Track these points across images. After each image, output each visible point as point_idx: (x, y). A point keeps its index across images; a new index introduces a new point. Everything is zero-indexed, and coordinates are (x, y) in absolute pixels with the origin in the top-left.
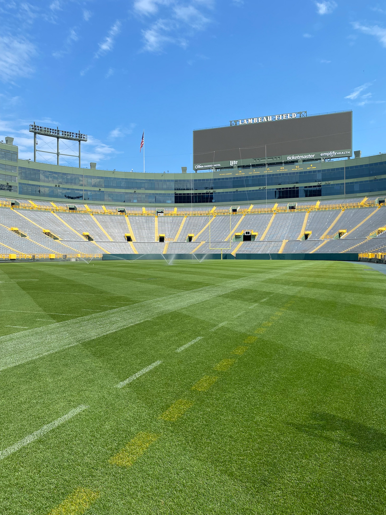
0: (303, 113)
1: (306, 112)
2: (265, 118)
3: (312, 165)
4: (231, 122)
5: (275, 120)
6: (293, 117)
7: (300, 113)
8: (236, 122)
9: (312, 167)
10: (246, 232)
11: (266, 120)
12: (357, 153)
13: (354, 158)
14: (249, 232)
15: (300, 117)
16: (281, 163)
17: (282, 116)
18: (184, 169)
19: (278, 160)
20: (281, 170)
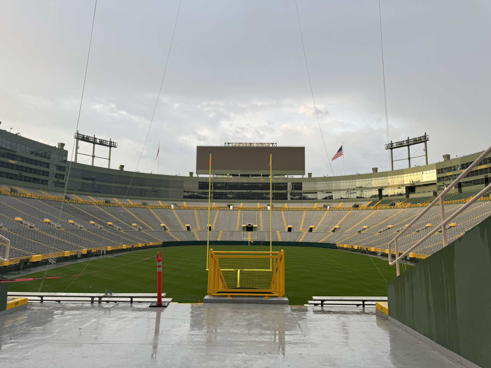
0: (275, 144)
1: (276, 144)
2: (249, 144)
3: (281, 179)
4: (225, 143)
5: (256, 146)
6: (268, 146)
7: (273, 144)
8: (229, 143)
9: (282, 180)
10: (249, 225)
11: (250, 146)
12: (310, 175)
13: (308, 177)
14: (250, 225)
15: (273, 146)
16: (260, 176)
17: (261, 144)
18: (191, 174)
19: (257, 173)
20: (261, 180)
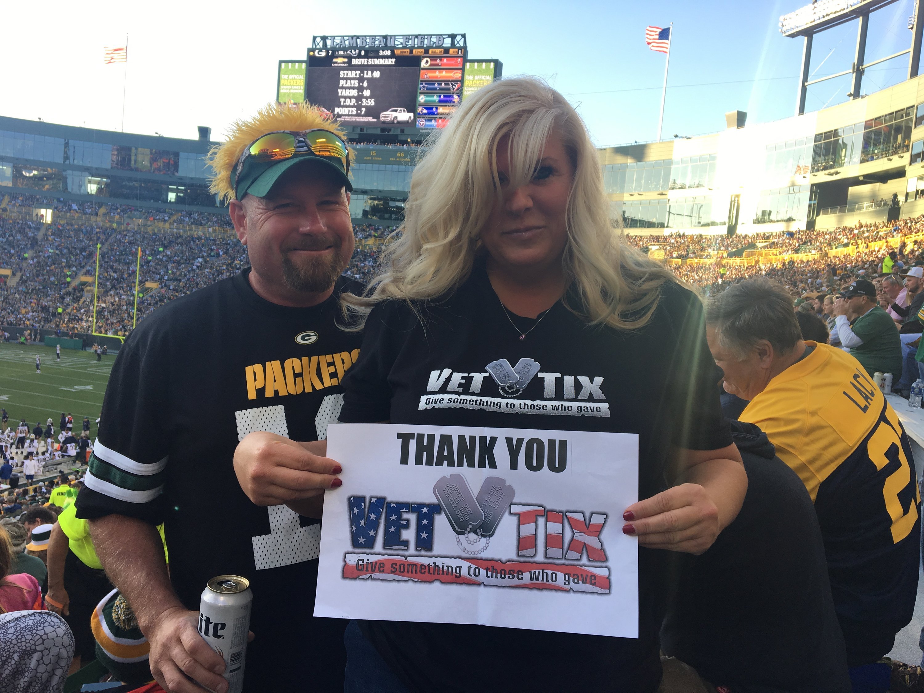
0: (458, 38)
2: (382, 38)
7: (453, 37)
8: (324, 38)
11: (383, 45)
15: (452, 43)
17: (417, 39)
18: (205, 132)
20: (399, 157)
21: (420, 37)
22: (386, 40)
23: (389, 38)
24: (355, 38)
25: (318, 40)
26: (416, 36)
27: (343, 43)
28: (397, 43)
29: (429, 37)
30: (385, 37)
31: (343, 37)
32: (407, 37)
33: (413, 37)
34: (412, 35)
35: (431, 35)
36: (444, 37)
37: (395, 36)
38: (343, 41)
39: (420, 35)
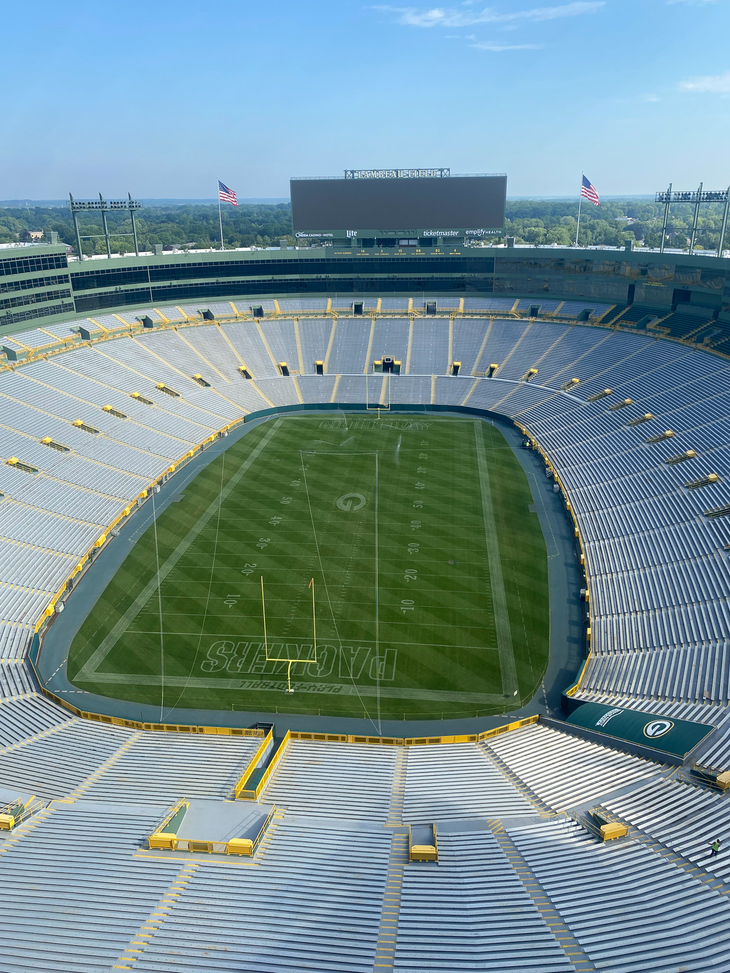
0: (445, 171)
1: (448, 170)
2: (394, 172)
3: (455, 250)
5: (407, 177)
6: (432, 176)
7: (441, 170)
8: (353, 172)
10: (387, 359)
11: (395, 176)
13: (506, 247)
14: (390, 359)
15: (441, 176)
19: (412, 235)
20: (417, 253)
21: (420, 171)
22: (397, 173)
23: (399, 171)
24: (375, 172)
25: (349, 173)
26: (418, 170)
27: (367, 175)
28: (404, 175)
29: (426, 171)
30: (396, 171)
31: (367, 171)
32: (413, 170)
33: (415, 171)
34: (415, 170)
35: (427, 169)
36: (436, 170)
37: (403, 170)
38: (367, 174)
39: (419, 169)
